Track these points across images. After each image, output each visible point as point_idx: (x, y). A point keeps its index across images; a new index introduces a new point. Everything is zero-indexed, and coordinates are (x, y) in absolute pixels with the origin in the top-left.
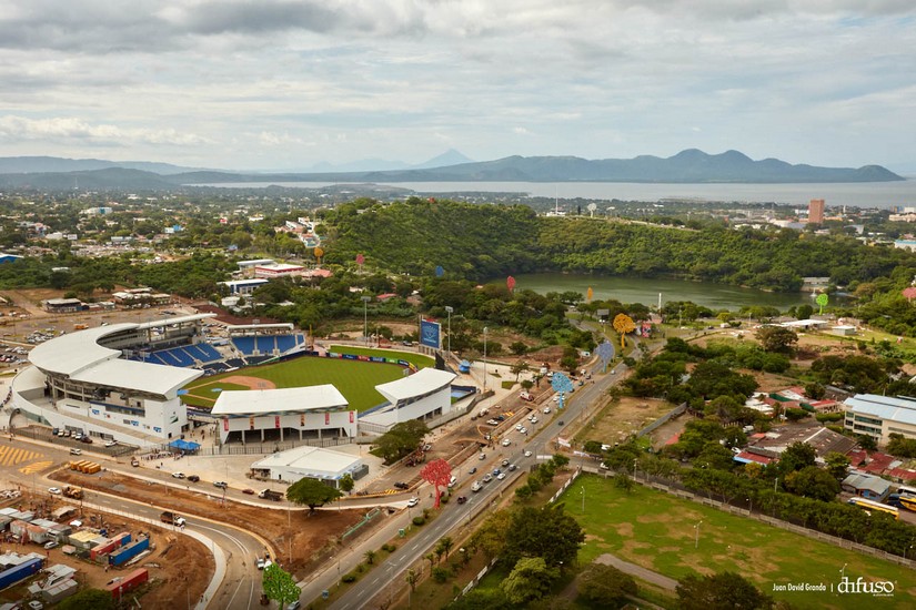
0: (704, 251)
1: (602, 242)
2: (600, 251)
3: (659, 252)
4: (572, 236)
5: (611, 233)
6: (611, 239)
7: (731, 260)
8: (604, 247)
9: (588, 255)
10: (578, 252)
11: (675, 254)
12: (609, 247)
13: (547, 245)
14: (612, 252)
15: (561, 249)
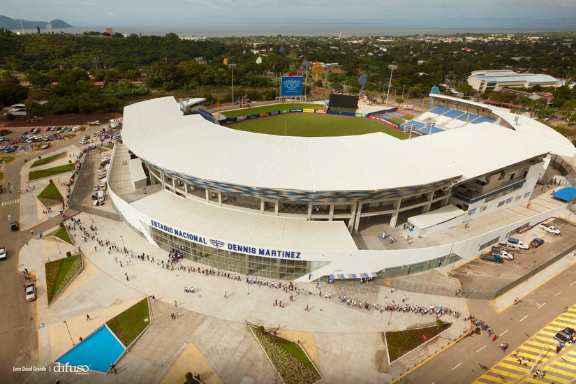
0: (136, 49)
1: (72, 50)
2: (74, 56)
3: (111, 53)
4: (49, 47)
5: (75, 44)
6: (77, 48)
7: (152, 54)
8: (75, 52)
9: (67, 59)
10: (59, 58)
11: (121, 53)
12: (79, 53)
13: (35, 54)
14: (82, 55)
15: (46, 56)
